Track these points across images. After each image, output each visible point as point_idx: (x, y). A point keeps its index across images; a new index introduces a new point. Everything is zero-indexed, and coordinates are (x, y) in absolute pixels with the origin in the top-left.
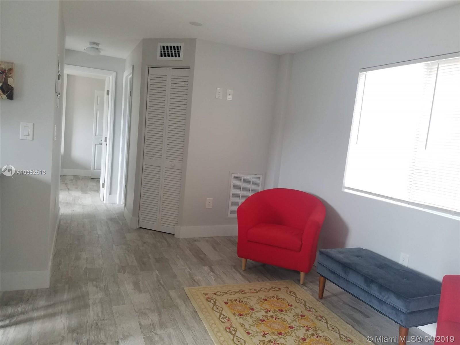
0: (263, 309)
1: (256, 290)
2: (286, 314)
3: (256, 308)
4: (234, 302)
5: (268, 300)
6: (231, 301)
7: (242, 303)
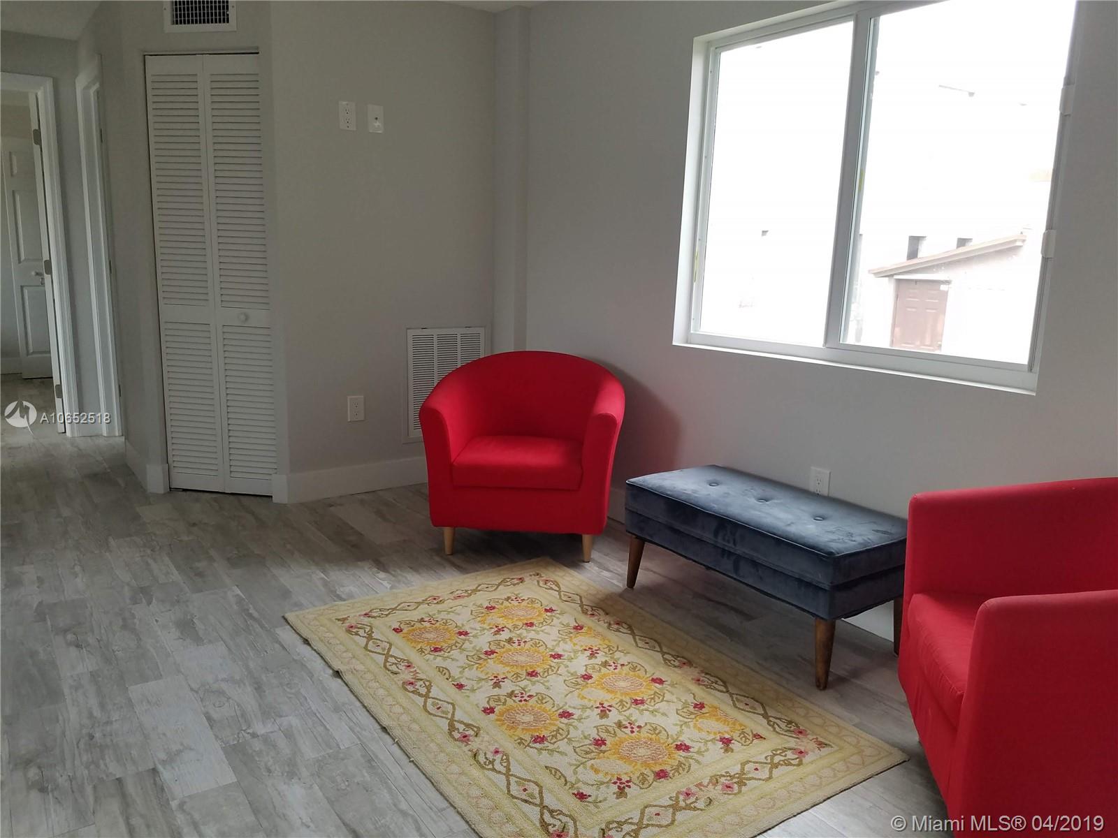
0: (488, 628)
1: (466, 591)
2: (542, 631)
3: (472, 629)
4: (418, 625)
5: (496, 606)
6: (408, 623)
7: (438, 624)
